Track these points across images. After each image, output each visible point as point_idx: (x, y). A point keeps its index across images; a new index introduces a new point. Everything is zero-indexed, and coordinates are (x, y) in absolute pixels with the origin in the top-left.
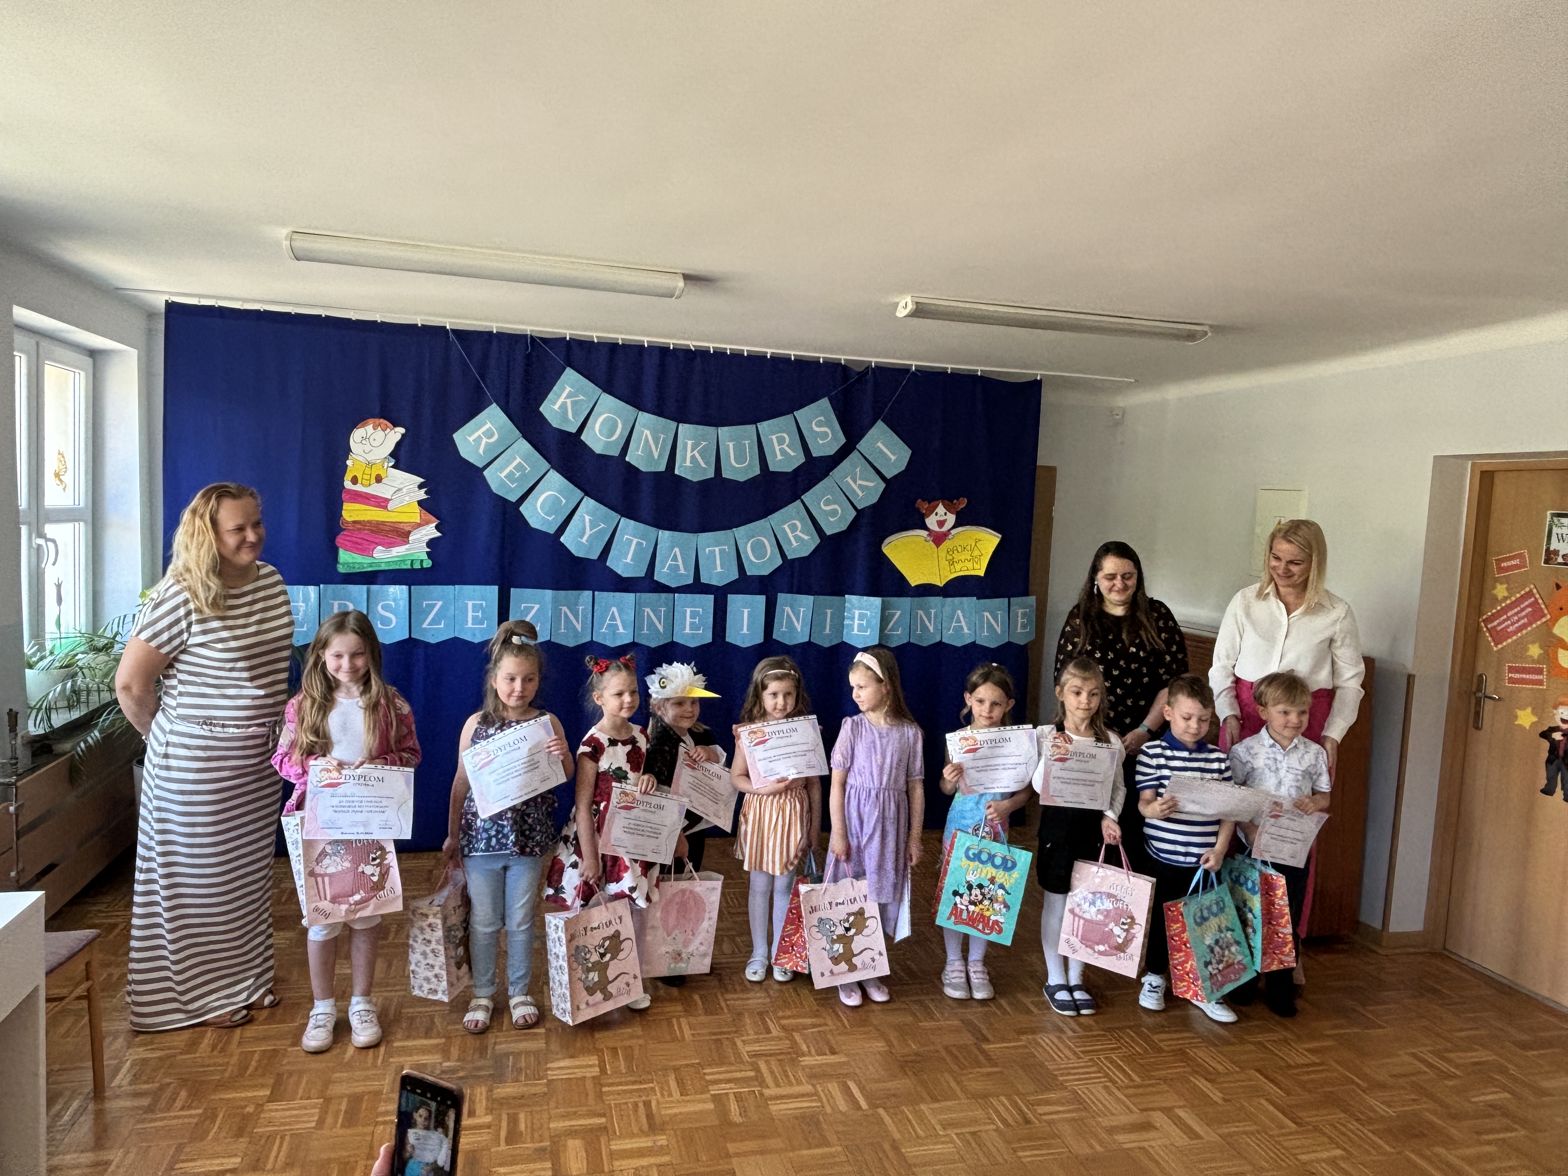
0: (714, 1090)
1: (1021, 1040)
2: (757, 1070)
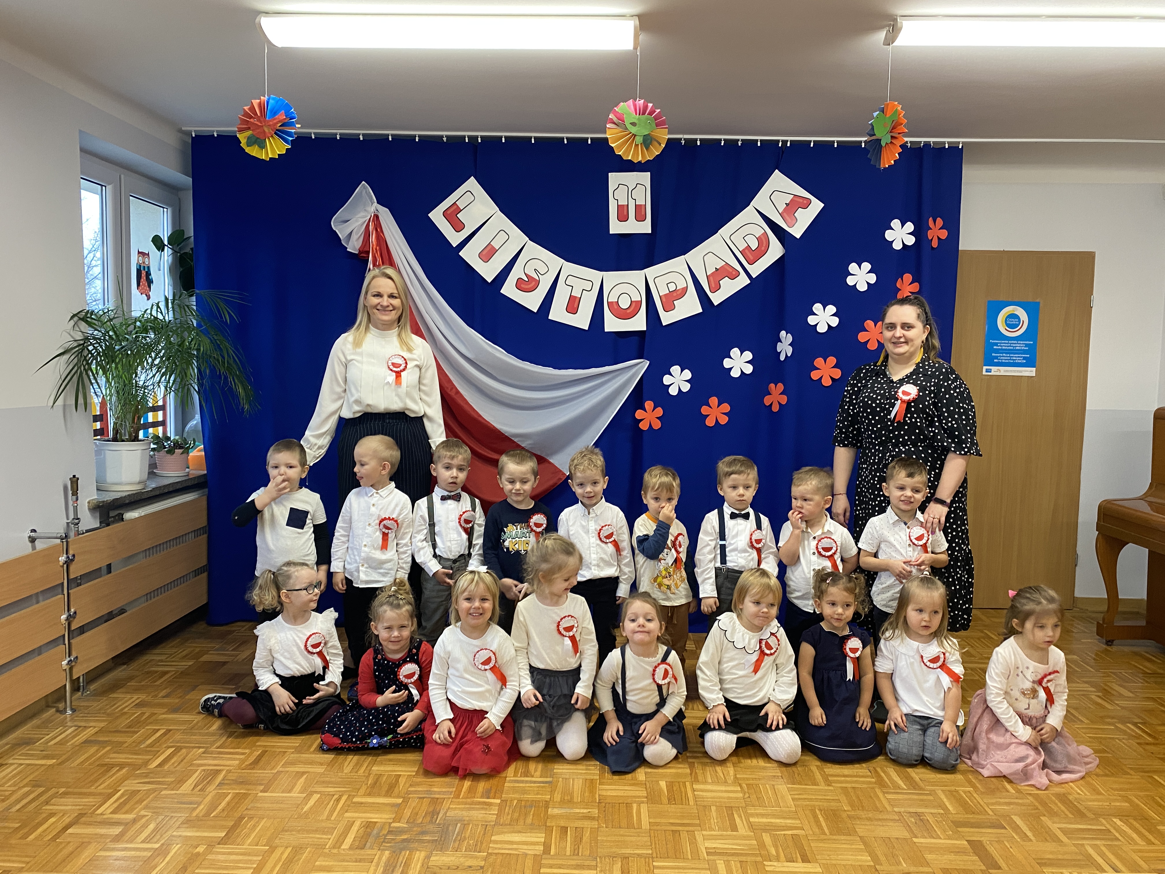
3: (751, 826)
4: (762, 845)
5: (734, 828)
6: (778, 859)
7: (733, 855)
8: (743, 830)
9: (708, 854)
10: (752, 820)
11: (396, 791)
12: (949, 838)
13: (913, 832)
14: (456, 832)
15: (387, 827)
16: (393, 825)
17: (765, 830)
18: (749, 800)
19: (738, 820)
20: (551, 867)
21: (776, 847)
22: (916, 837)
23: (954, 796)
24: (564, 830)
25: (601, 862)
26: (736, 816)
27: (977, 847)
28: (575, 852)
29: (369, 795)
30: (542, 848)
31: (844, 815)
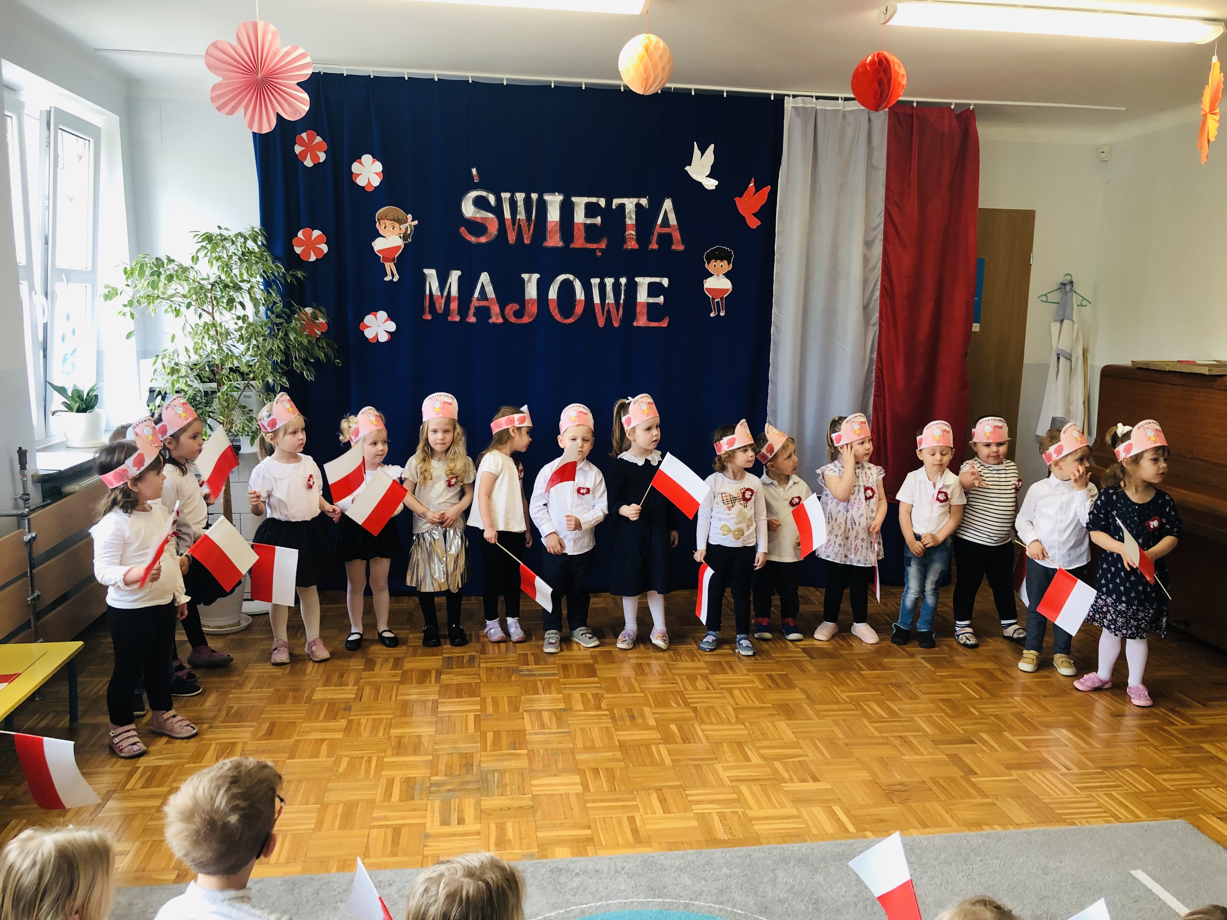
0: (698, 809)
1: (1011, 775)
2: (739, 792)
3: (762, 757)
4: (775, 771)
5: (747, 759)
6: (792, 780)
7: (752, 780)
8: (755, 759)
9: (731, 781)
10: (762, 751)
11: (422, 749)
12: (931, 754)
13: (900, 751)
14: (496, 780)
15: (427, 781)
16: (432, 778)
17: (776, 759)
18: (753, 735)
19: (749, 753)
20: (594, 801)
21: (787, 771)
22: (904, 755)
23: (929, 721)
24: (596, 771)
25: (638, 794)
26: (746, 749)
27: (955, 760)
28: (613, 789)
29: (398, 754)
30: (580, 787)
31: (840, 743)
